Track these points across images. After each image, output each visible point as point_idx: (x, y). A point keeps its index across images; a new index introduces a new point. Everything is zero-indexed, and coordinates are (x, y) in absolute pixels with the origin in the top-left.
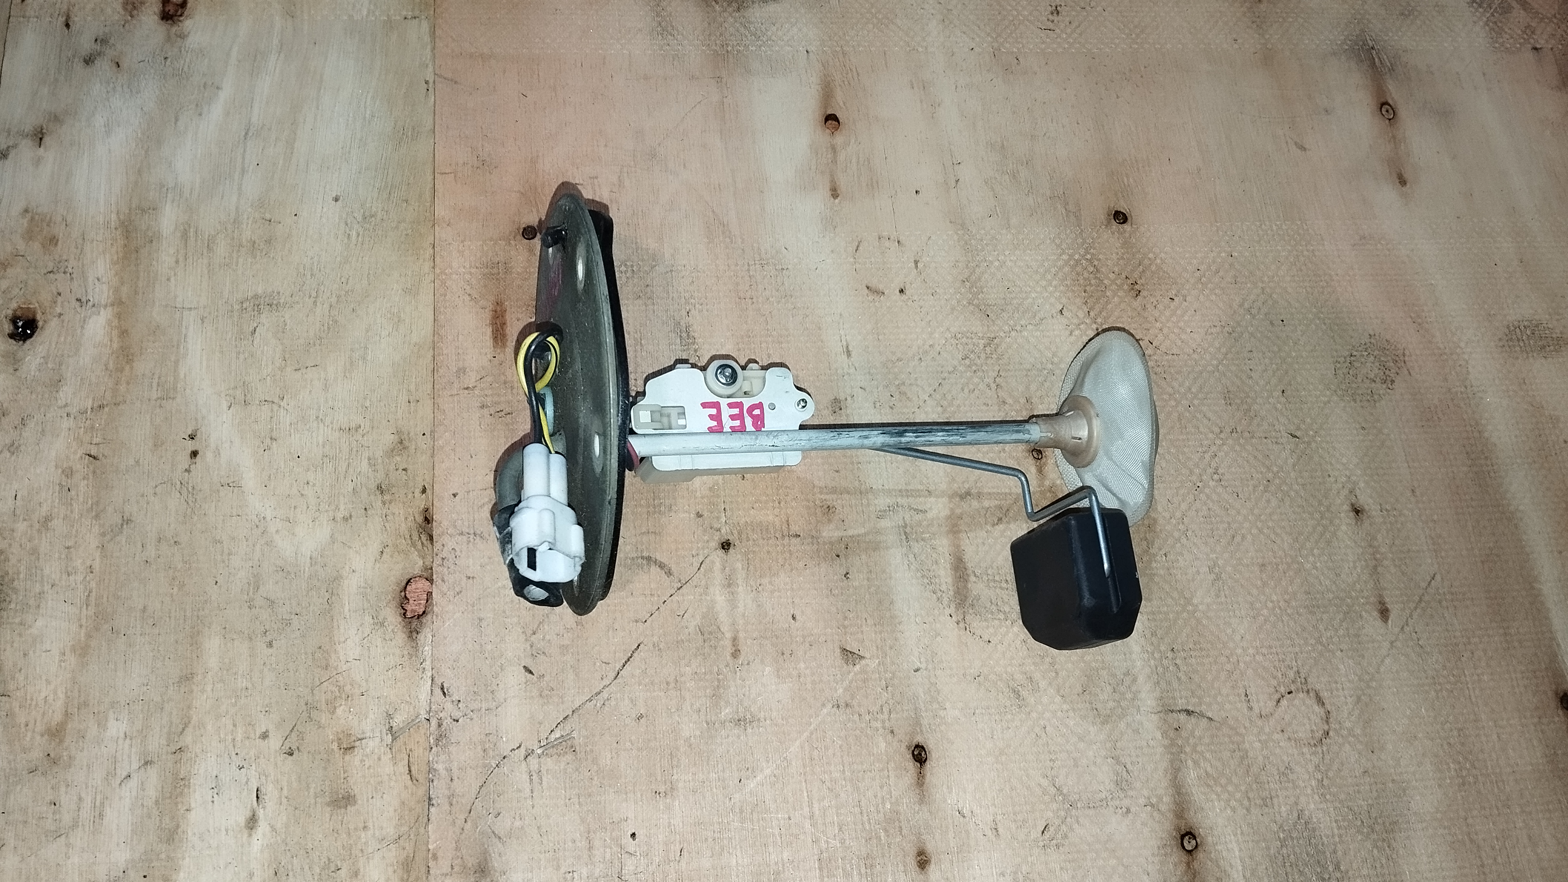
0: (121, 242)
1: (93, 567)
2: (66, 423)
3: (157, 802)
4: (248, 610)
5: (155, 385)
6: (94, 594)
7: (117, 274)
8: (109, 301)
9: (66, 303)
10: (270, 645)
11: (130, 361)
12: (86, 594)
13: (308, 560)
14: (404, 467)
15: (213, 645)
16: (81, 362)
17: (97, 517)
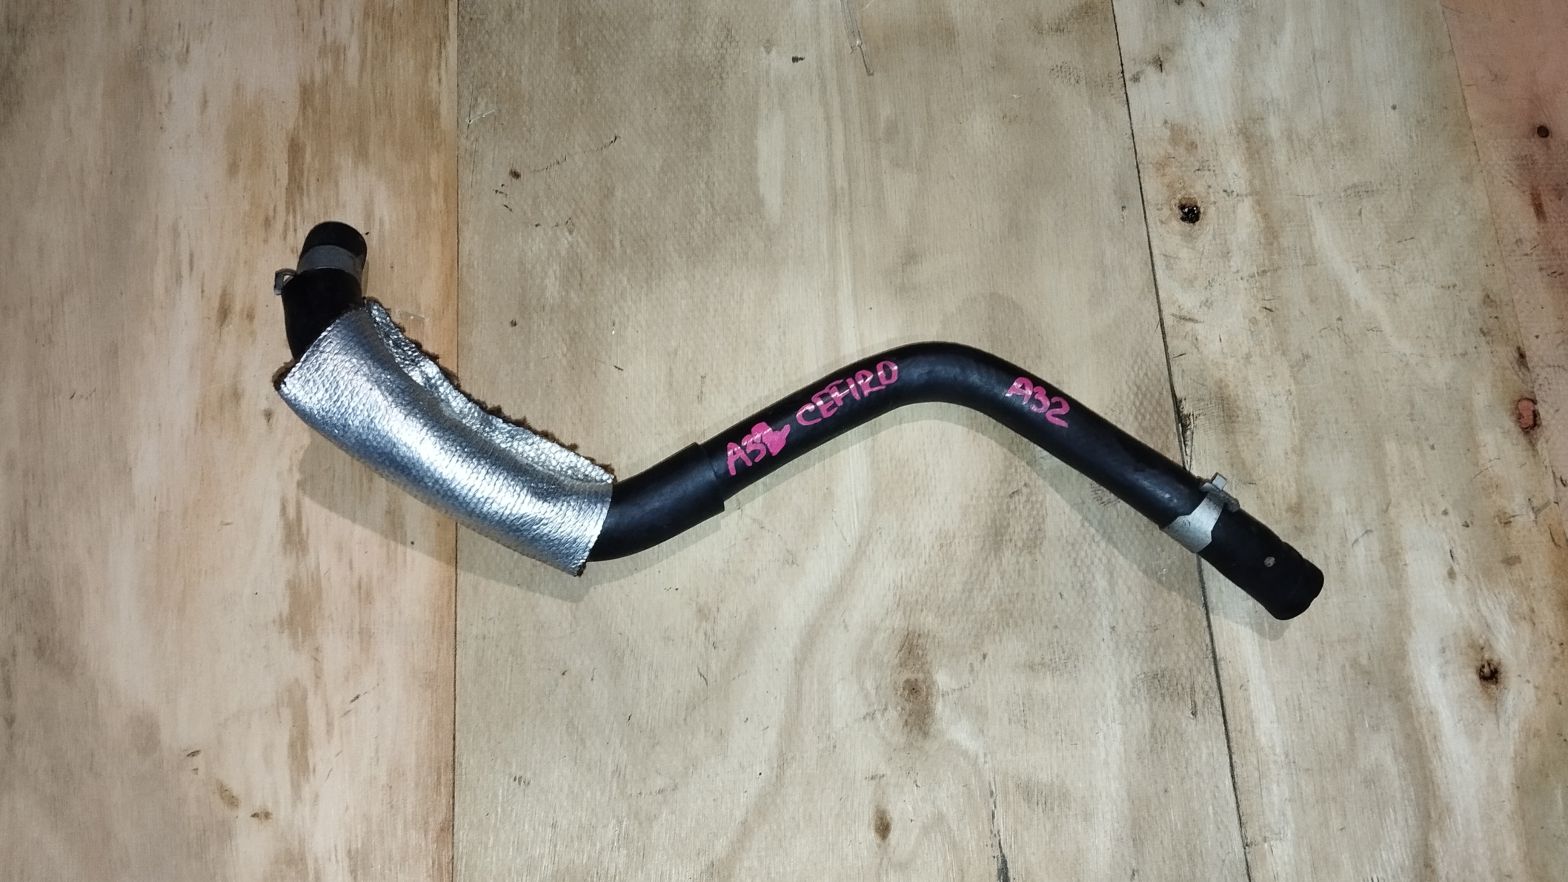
0: (1244, 145)
1: (1292, 390)
2: (1242, 285)
3: (1382, 559)
4: (1410, 423)
5: (1299, 255)
6: (1297, 410)
7: (1248, 170)
8: (1248, 191)
9: (1217, 194)
10: (1433, 448)
11: (1276, 237)
12: (1292, 410)
13: (1444, 386)
14: (1495, 315)
15: (1391, 447)
16: (1240, 239)
17: (1284, 354)
